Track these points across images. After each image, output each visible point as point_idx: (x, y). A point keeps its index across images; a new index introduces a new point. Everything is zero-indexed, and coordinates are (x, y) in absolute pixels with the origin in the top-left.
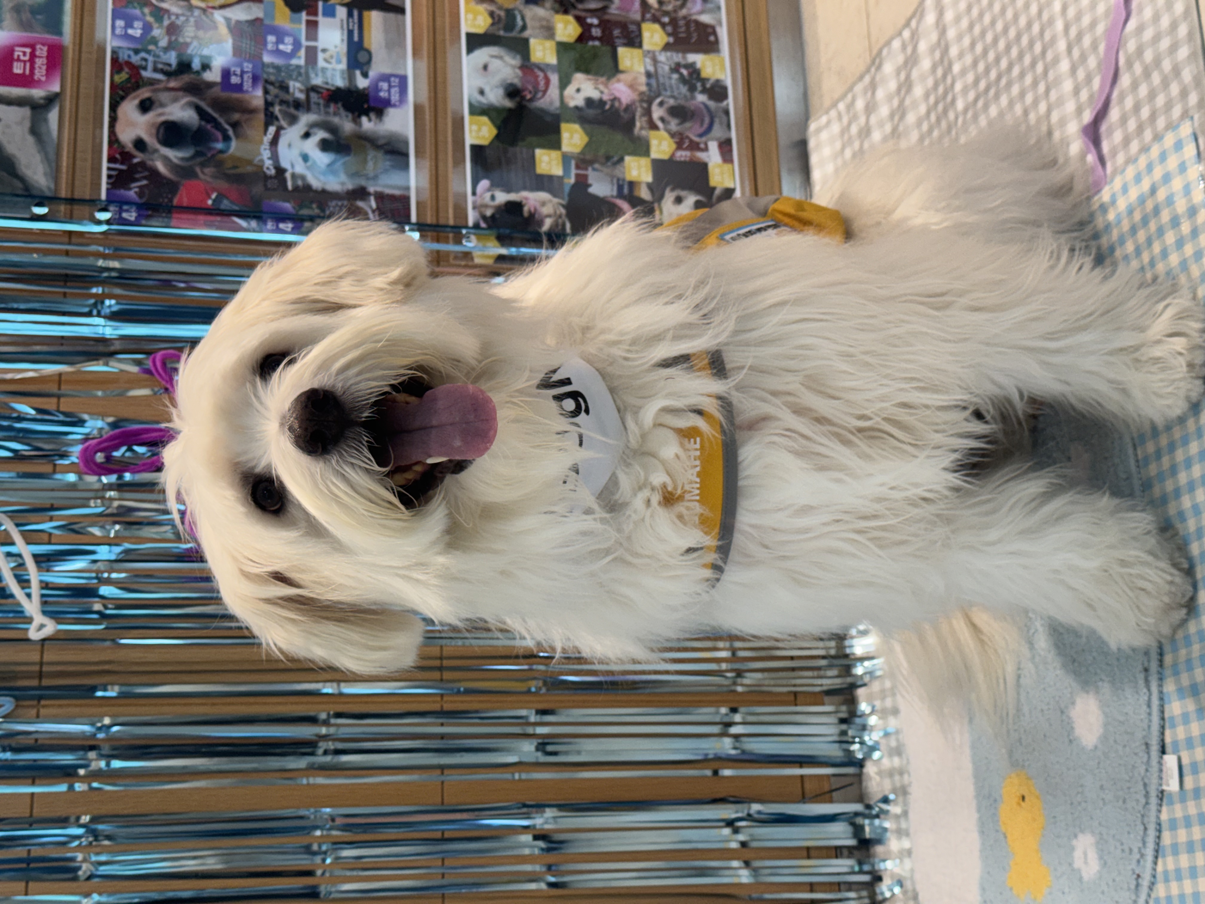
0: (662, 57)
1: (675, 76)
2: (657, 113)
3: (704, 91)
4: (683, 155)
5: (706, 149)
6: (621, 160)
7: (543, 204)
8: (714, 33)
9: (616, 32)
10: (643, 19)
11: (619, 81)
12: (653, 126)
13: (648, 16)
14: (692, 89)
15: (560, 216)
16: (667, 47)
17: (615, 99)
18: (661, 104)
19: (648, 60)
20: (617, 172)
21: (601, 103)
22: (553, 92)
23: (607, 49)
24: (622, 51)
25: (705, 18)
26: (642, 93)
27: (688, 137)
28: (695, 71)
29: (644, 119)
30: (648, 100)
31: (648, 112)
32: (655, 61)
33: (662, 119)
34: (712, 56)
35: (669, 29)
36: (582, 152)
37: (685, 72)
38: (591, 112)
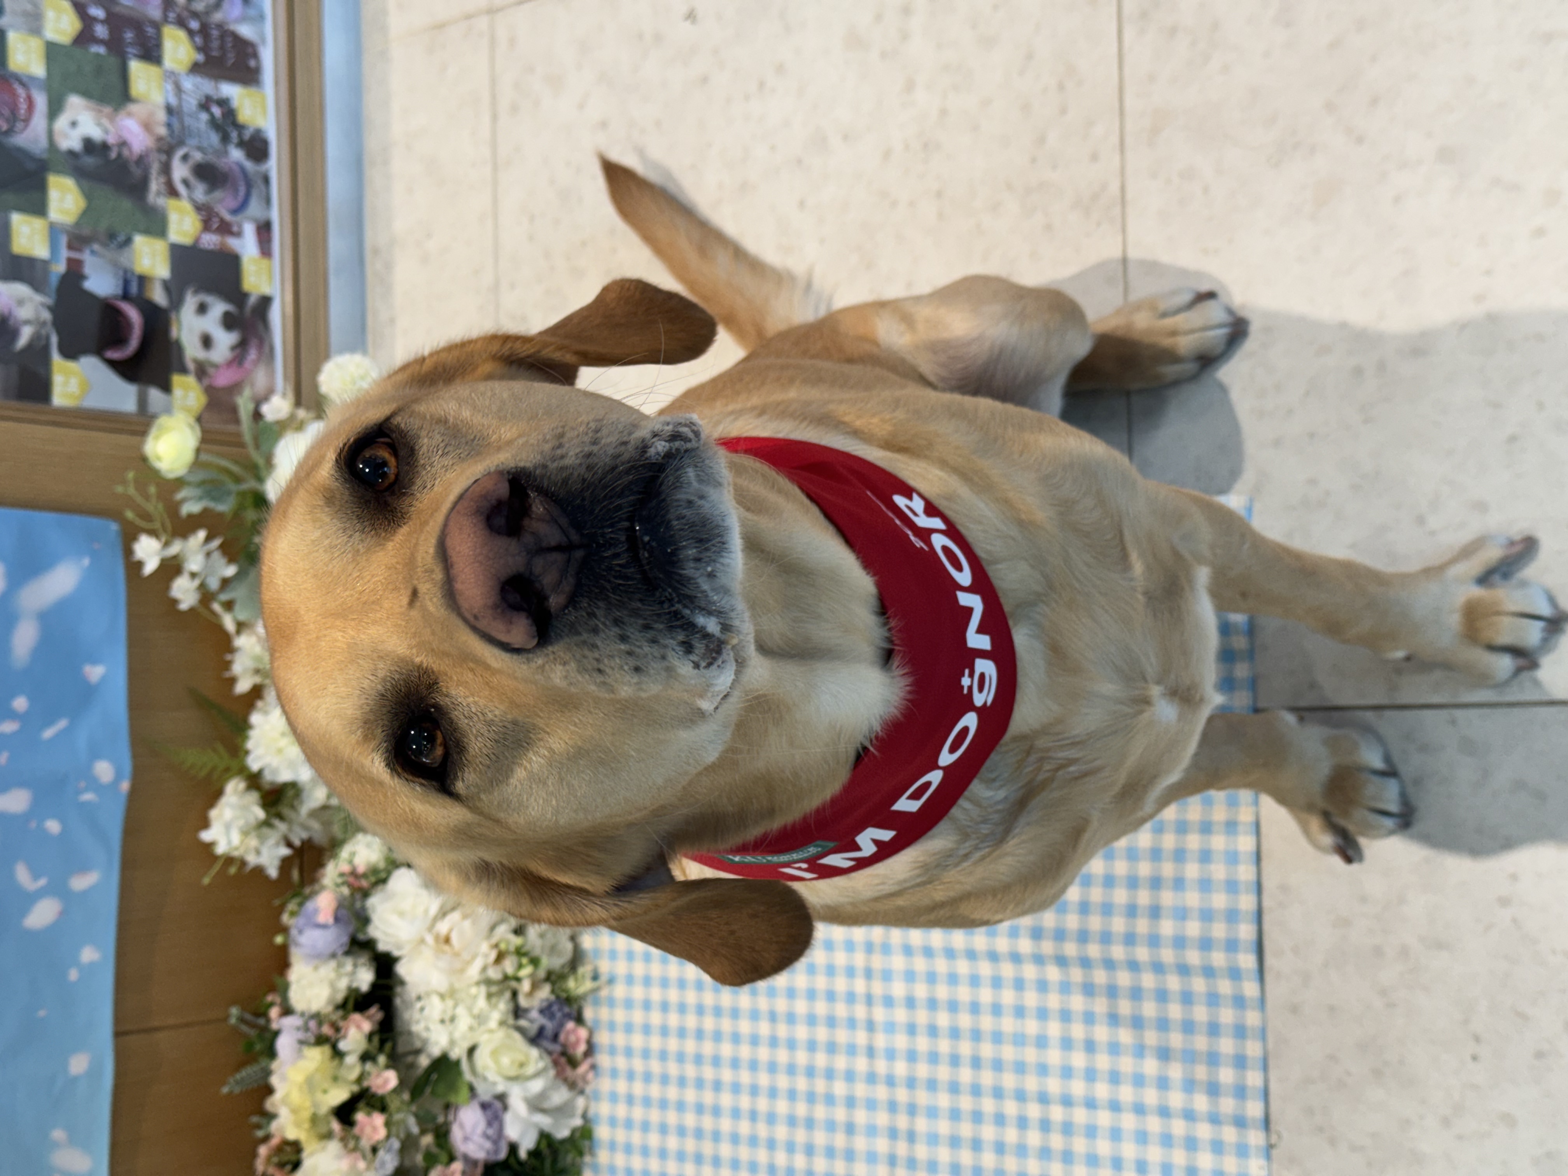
0: (188, 83)
1: (204, 117)
2: (180, 171)
3: (241, 144)
4: (210, 241)
5: (239, 234)
6: (128, 241)
7: (21, 302)
8: (255, 55)
9: (129, 35)
10: (166, 20)
11: (130, 115)
12: (173, 192)
13: (172, 16)
14: (225, 139)
15: (44, 323)
16: (195, 68)
17: (123, 144)
18: (185, 158)
19: (170, 87)
20: (123, 259)
21: (105, 147)
22: (39, 121)
23: (113, 61)
24: (136, 67)
25: (245, 31)
26: (160, 139)
27: (217, 215)
28: (230, 113)
29: (162, 180)
30: (167, 148)
31: (166, 169)
32: (179, 89)
33: (186, 182)
34: (252, 90)
35: (198, 40)
36: (78, 224)
37: (217, 111)
38: (90, 161)
